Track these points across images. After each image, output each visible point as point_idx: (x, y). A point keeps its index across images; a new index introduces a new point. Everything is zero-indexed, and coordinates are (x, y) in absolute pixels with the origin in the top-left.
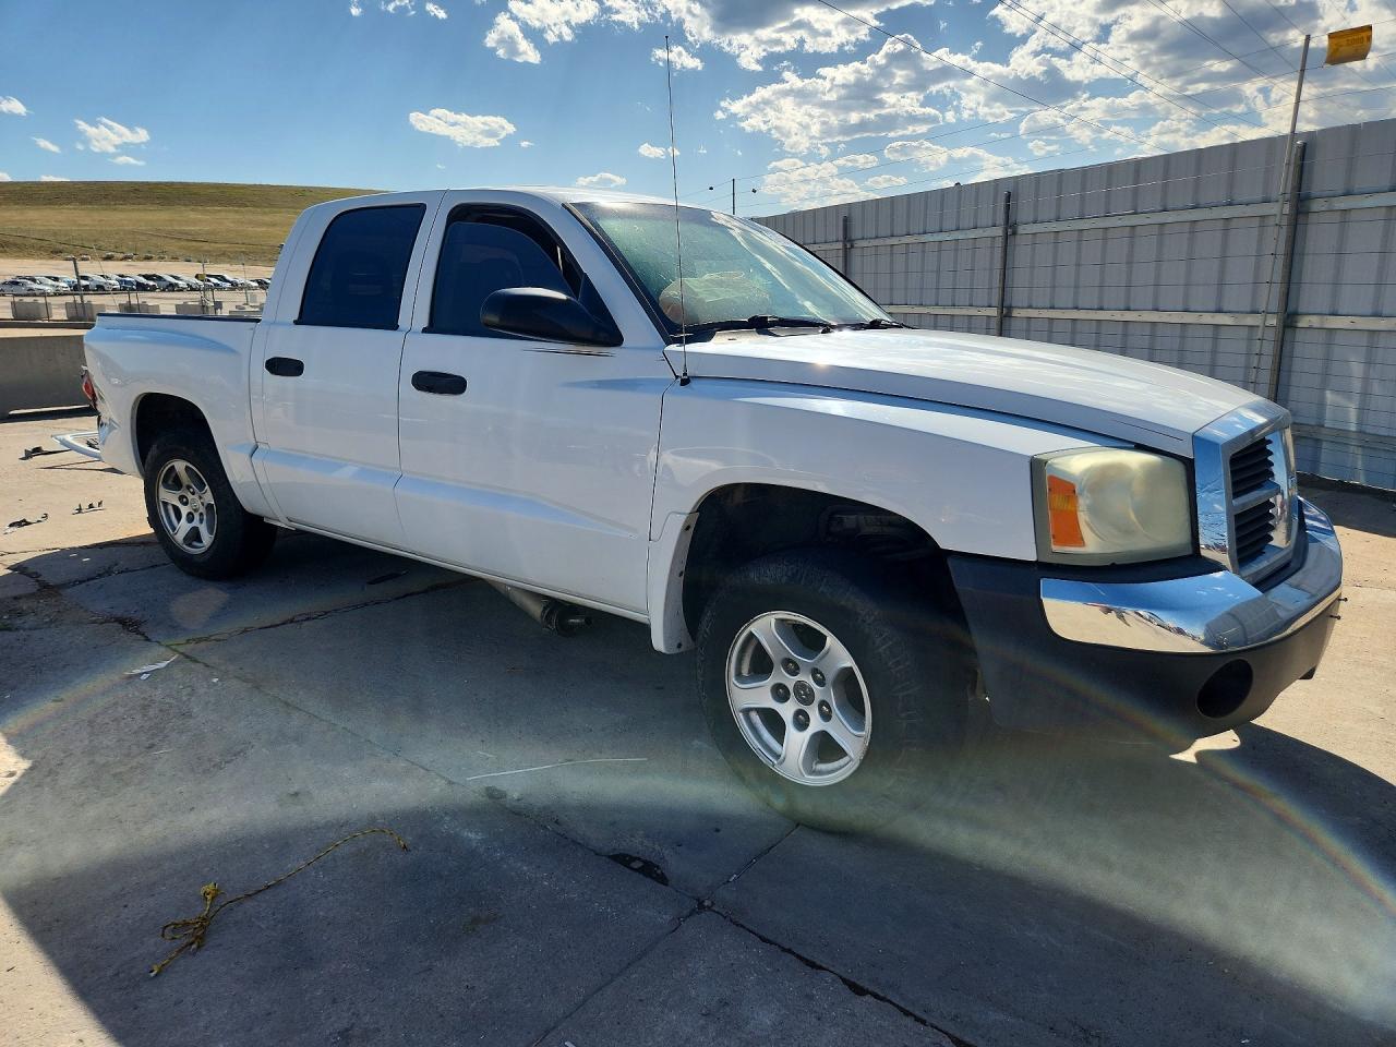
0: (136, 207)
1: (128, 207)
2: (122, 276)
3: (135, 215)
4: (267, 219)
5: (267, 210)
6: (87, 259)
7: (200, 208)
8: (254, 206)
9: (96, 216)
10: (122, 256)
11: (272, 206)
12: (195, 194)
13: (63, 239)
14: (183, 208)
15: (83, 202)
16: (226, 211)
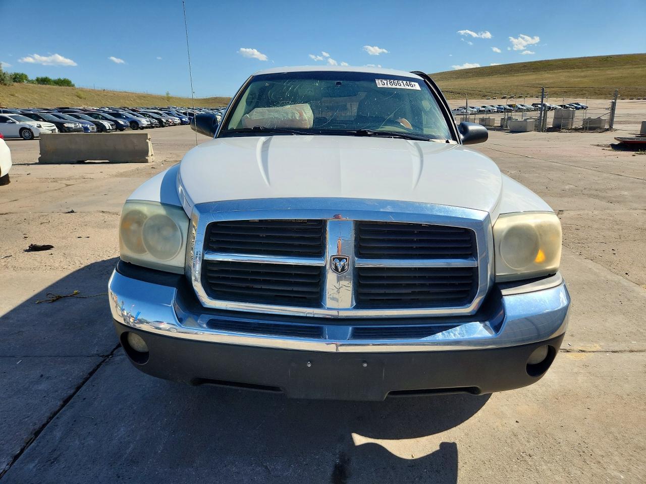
0: (522, 74)
1: (520, 74)
2: (499, 106)
3: (521, 78)
4: (583, 74)
5: (584, 69)
6: (495, 99)
7: (551, 71)
8: (579, 68)
9: (505, 79)
10: (509, 96)
11: (588, 67)
12: (551, 65)
13: (488, 90)
14: (543, 72)
15: (501, 74)
16: (563, 72)
